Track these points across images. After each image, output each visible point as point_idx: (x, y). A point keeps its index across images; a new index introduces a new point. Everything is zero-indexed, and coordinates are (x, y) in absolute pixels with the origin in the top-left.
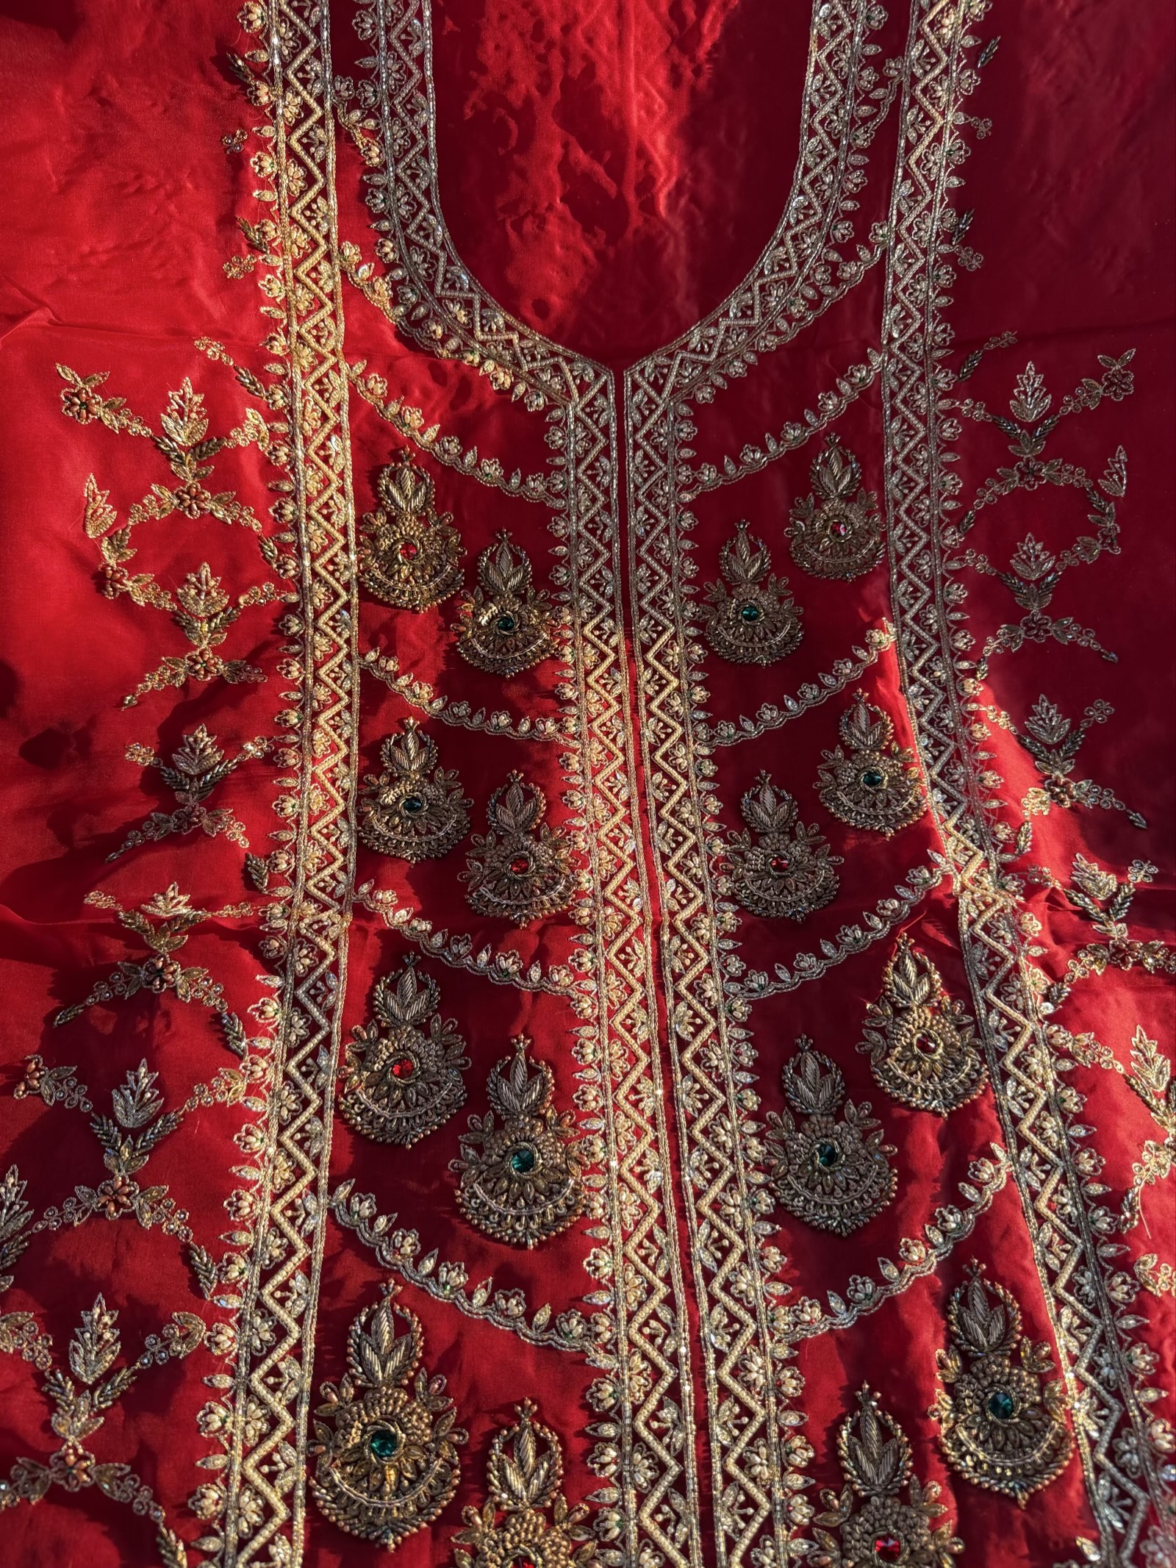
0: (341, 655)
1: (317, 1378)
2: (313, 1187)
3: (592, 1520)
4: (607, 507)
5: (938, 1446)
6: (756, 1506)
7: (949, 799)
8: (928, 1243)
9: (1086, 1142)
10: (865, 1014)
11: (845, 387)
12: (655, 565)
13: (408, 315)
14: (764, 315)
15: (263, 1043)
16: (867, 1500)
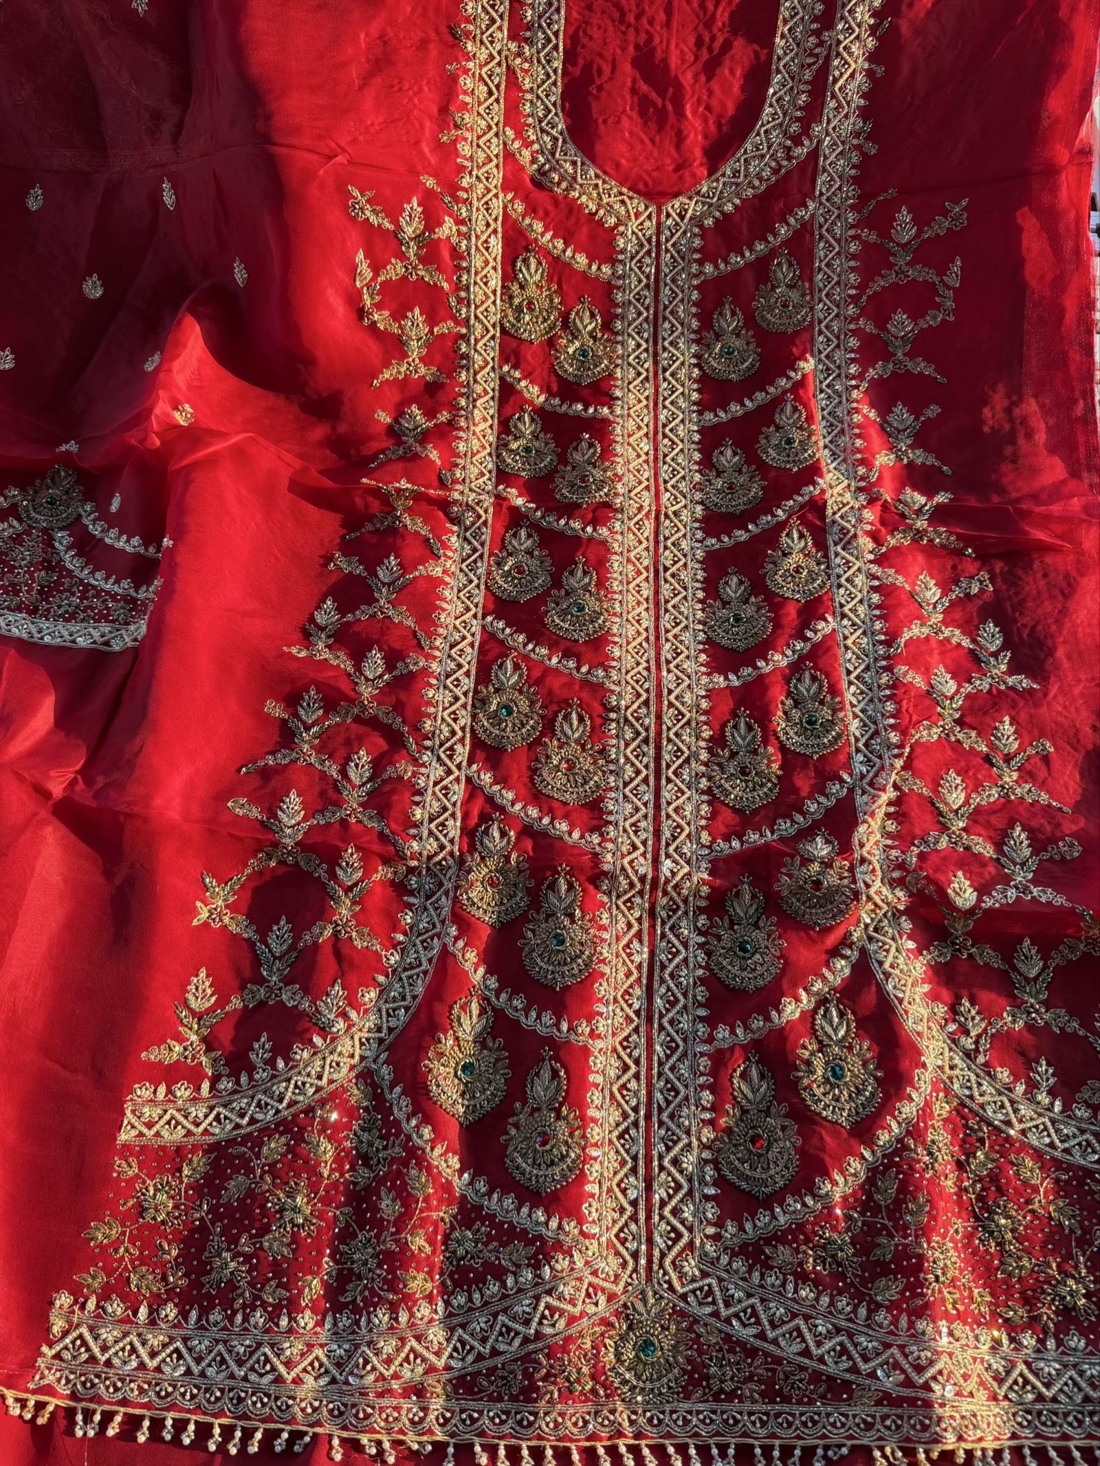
0: (489, 367)
1: (477, 683)
2: (475, 616)
3: (603, 752)
4: (647, 286)
5: (775, 733)
6: (683, 753)
7: (834, 454)
8: (783, 654)
9: (878, 617)
10: (767, 555)
11: (792, 221)
12: (674, 321)
13: (539, 170)
14: (746, 176)
15: (450, 554)
16: (737, 753)
